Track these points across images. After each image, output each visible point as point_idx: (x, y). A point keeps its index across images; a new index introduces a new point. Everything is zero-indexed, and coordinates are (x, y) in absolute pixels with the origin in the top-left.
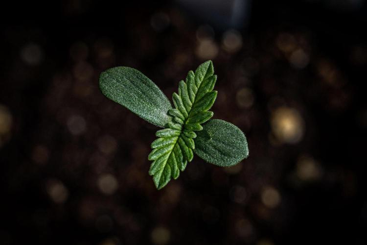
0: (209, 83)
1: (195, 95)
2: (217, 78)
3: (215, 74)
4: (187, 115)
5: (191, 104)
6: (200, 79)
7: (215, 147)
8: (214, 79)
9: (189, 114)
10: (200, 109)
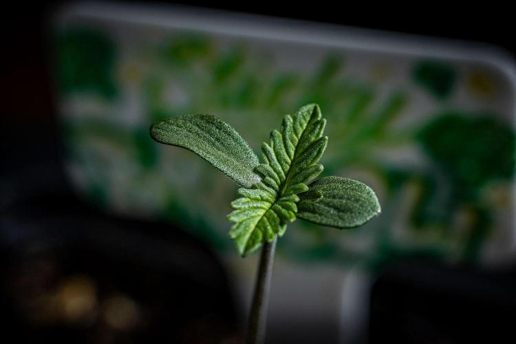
0: (314, 129)
1: (294, 149)
2: (327, 122)
3: (323, 117)
4: (284, 177)
5: (289, 161)
6: (301, 125)
7: (328, 205)
8: (322, 124)
9: (286, 176)
10: (303, 165)
